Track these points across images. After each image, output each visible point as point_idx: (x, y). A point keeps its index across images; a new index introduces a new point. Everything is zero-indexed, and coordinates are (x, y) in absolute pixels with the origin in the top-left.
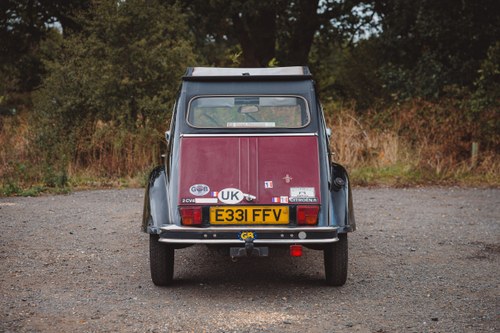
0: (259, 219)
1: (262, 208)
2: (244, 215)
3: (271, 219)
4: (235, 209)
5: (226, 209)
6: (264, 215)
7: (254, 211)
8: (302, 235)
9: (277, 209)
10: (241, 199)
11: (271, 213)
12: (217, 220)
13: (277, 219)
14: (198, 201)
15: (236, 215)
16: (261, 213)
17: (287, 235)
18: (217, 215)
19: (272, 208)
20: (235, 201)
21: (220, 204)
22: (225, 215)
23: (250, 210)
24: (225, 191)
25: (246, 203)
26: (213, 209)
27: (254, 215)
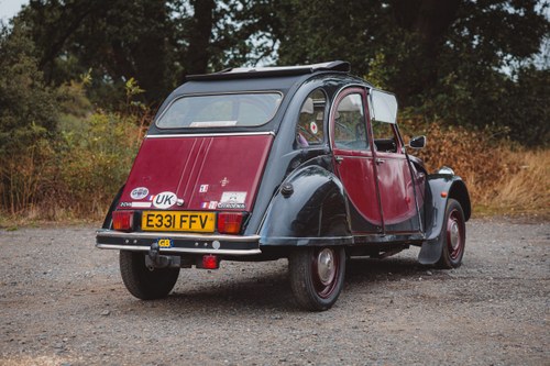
0: (186, 226)
1: (189, 214)
2: (172, 220)
3: (197, 226)
4: (164, 214)
5: (156, 213)
6: (191, 222)
7: (182, 216)
8: (216, 244)
9: (203, 215)
10: (173, 203)
11: (198, 219)
12: (148, 225)
13: (203, 226)
14: (134, 205)
15: (165, 221)
16: (188, 219)
17: (201, 244)
18: (148, 220)
19: (198, 214)
20: (167, 206)
21: (152, 209)
22: (155, 221)
23: (178, 215)
24: (161, 195)
25: (176, 208)
26: (145, 214)
27: (182, 221)
